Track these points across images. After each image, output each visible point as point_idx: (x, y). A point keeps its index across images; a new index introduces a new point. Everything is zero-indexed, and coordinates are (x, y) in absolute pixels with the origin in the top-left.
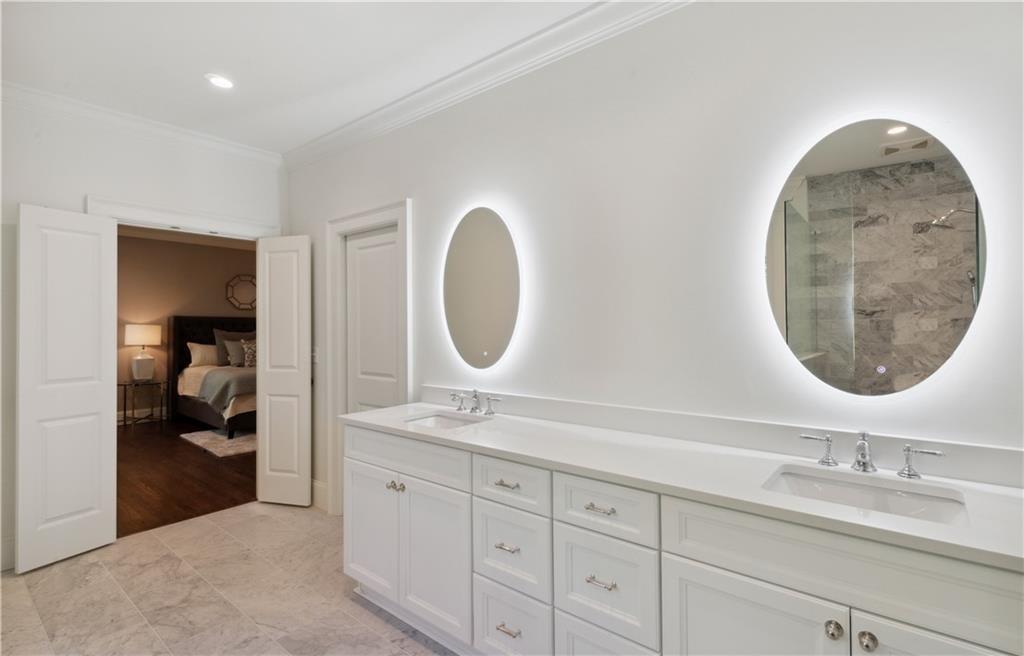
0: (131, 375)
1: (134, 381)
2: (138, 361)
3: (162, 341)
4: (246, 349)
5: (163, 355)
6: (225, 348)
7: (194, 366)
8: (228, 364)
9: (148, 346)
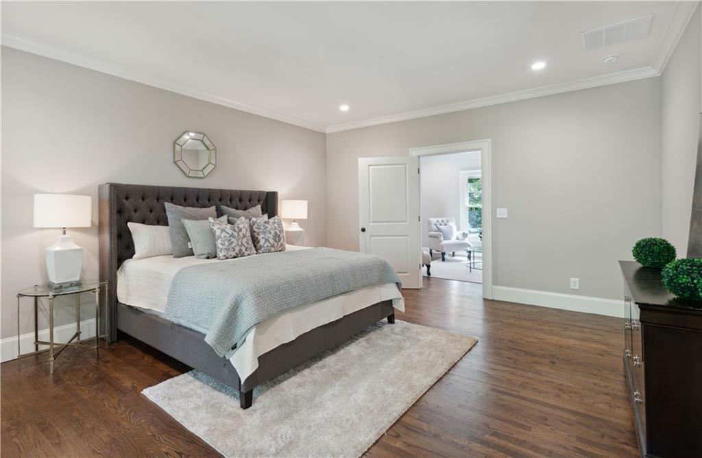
0: (46, 276)
1: (49, 286)
2: (56, 253)
3: (92, 222)
4: (218, 233)
5: (92, 242)
6: (183, 228)
7: (140, 258)
8: (191, 253)
9: (72, 229)
